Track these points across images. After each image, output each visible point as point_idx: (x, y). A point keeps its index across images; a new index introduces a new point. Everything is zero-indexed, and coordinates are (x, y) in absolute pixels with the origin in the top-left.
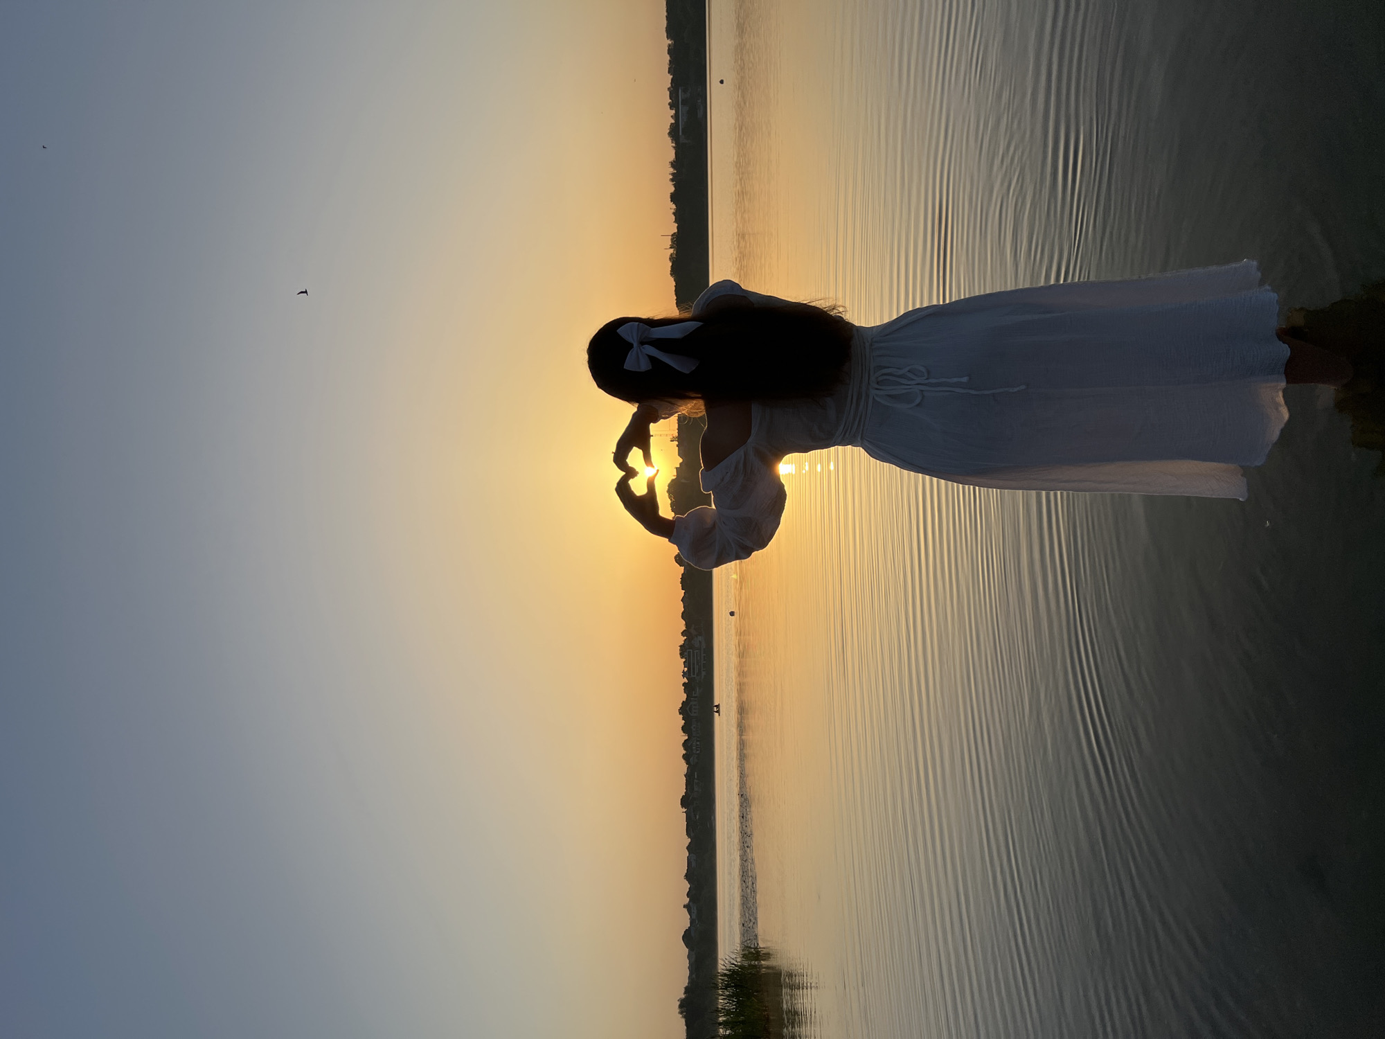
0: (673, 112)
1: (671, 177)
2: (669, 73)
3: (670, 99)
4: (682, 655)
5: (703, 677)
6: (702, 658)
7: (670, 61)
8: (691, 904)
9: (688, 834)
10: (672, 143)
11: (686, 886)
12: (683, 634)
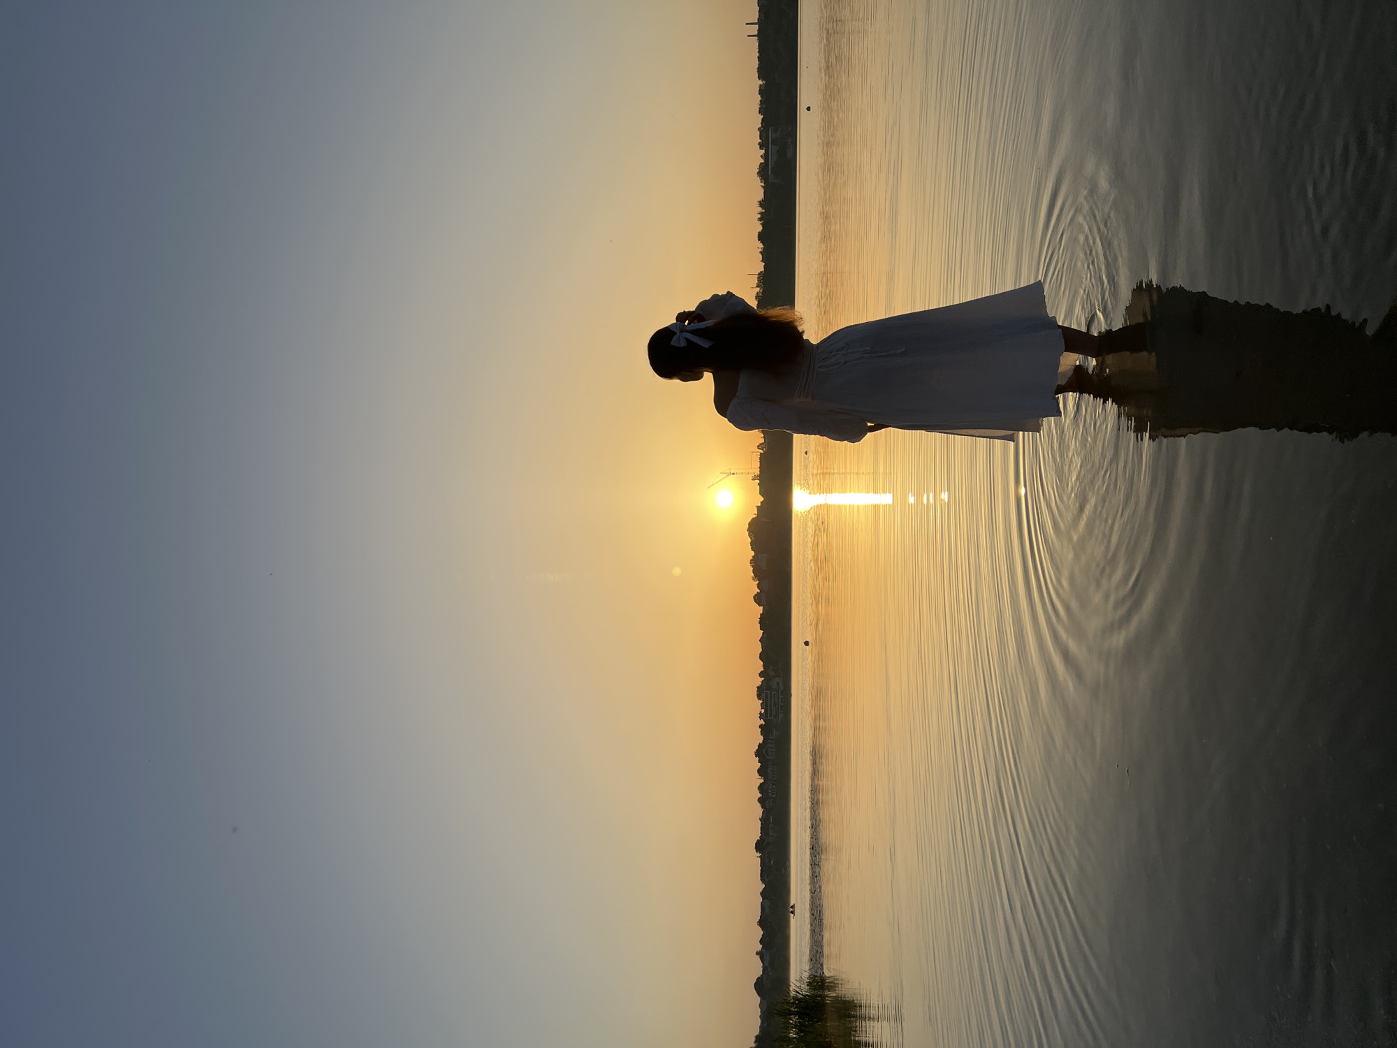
0: (763, 151)
1: (759, 216)
2: (759, 113)
3: (760, 139)
4: (759, 697)
5: (780, 719)
6: (780, 700)
7: (761, 101)
8: (764, 951)
9: (762, 879)
10: (761, 182)
11: (759, 932)
12: (761, 675)
